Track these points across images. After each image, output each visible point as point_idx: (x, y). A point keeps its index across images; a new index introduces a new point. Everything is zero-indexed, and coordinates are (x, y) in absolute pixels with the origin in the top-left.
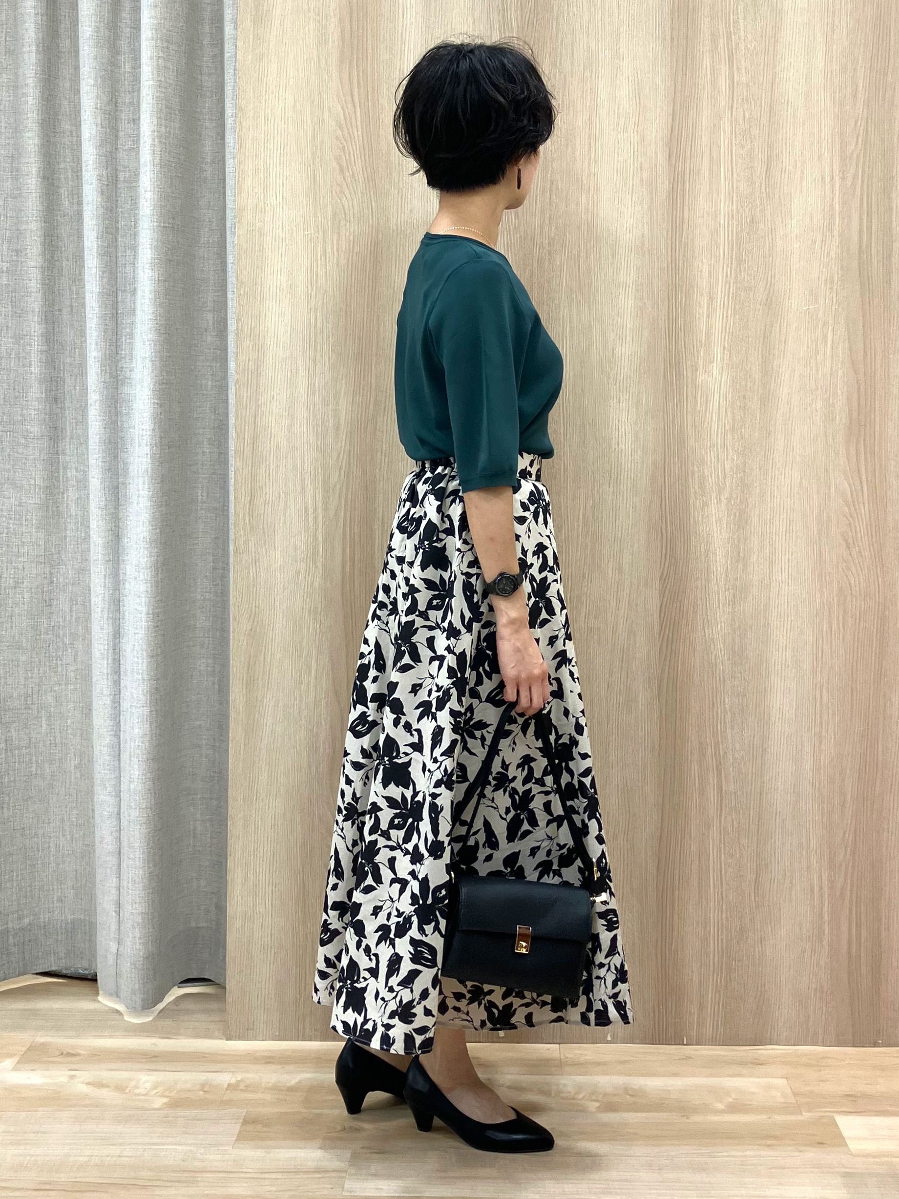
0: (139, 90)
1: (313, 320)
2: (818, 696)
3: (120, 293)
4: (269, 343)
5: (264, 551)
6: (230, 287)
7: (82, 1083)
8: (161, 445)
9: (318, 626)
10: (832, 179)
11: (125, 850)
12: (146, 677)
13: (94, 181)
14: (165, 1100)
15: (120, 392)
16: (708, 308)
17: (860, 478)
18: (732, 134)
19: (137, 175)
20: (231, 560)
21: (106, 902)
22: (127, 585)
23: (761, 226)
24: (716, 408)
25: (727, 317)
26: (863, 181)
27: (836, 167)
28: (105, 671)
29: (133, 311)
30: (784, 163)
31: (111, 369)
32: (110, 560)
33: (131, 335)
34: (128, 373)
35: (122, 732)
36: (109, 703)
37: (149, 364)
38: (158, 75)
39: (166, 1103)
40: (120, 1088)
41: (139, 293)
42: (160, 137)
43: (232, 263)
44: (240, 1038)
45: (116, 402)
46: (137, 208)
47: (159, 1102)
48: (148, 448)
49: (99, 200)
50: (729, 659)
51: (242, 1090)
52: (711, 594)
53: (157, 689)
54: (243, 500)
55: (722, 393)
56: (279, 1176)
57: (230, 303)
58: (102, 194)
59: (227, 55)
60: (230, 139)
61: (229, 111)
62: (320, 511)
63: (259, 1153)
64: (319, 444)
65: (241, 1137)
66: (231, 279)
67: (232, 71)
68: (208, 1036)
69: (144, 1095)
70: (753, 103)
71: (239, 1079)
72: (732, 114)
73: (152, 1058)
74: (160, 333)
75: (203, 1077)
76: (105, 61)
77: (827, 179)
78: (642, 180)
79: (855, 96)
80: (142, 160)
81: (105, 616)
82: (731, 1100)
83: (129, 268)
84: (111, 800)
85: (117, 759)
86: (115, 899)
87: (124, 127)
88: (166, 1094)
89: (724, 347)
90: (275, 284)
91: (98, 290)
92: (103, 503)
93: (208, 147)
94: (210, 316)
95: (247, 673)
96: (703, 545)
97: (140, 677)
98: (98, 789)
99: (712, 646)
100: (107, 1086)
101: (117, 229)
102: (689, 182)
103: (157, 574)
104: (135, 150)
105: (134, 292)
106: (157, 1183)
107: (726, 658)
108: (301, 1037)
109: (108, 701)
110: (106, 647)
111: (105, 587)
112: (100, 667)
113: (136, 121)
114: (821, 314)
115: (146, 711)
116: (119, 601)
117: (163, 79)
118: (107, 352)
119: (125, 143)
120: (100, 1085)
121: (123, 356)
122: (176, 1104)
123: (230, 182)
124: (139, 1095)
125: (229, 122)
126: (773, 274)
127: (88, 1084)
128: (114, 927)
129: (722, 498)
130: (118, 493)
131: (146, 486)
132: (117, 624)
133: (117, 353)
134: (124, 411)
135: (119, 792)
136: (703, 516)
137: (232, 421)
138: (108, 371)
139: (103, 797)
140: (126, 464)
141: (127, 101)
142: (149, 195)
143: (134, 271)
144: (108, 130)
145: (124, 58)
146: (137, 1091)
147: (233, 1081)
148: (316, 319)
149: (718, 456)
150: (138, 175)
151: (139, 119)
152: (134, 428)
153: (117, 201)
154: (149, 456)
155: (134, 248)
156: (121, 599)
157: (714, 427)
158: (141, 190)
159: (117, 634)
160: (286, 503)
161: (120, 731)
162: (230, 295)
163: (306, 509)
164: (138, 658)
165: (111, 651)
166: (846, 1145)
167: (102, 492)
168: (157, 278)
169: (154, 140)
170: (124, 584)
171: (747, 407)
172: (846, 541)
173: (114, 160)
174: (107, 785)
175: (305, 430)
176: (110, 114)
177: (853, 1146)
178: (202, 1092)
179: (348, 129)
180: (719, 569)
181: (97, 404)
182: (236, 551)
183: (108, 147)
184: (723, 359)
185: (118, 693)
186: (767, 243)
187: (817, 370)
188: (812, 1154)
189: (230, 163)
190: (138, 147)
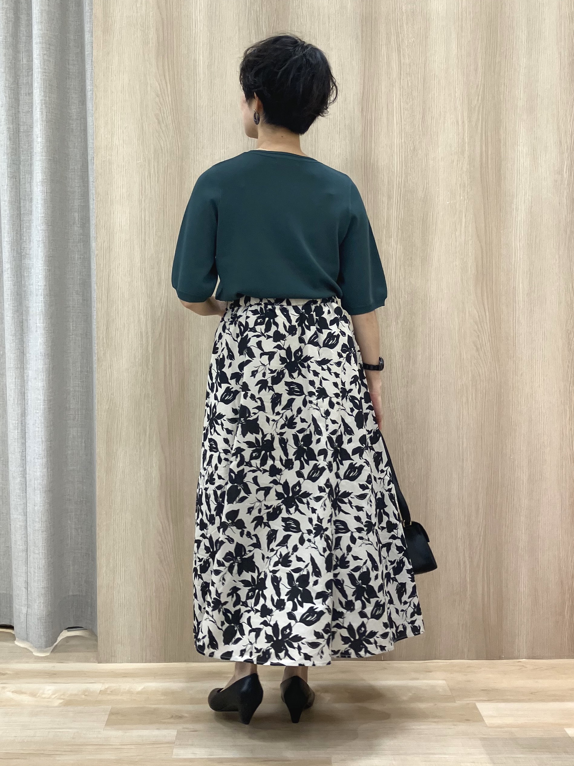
0: (32, 75)
1: (143, 216)
2: (461, 443)
3: (22, 201)
4: (116, 231)
5: (116, 359)
6: (91, 196)
7: (9, 691)
8: (50, 295)
9: (150, 406)
10: (463, 122)
11: (31, 548)
12: (44, 439)
13: (5, 132)
14: (61, 701)
15: (23, 262)
16: (388, 203)
17: (484, 307)
18: (400, 95)
19: (31, 127)
20: (95, 366)
21: (18, 582)
22: (30, 383)
23: (420, 152)
24: (394, 265)
25: (400, 209)
26: (482, 123)
27: (466, 114)
28: (16, 437)
29: (31, 213)
30: (433, 113)
31: (17, 248)
32: (18, 368)
33: (29, 228)
34: (28, 251)
35: (27, 475)
36: (19, 457)
37: (41, 245)
38: (44, 65)
39: (60, 703)
40: (33, 694)
41: (34, 202)
42: (45, 103)
43: (93, 181)
44: (107, 661)
45: (21, 269)
46: (32, 148)
47: (57, 702)
48: (42, 297)
49: (8, 143)
50: (405, 421)
51: (108, 694)
52: (393, 381)
53: (50, 447)
54: (102, 329)
55: (397, 256)
56: (133, 747)
57: (91, 207)
58: (10, 140)
59: (86, 53)
60: (89, 105)
61: (89, 87)
62: (150, 334)
63: (120, 733)
64: (148, 293)
65: (110, 723)
66: (92, 191)
67: (90, 62)
68: (87, 661)
69: (48, 698)
70: (413, 76)
71: (106, 687)
72: (400, 83)
73: (52, 675)
74: (48, 226)
75: (84, 686)
76: (11, 57)
77: (460, 123)
78: (345, 125)
79: (476, 70)
80: (35, 118)
81: (16, 402)
82: (411, 694)
83: (27, 185)
84: (21, 518)
85: (24, 492)
86: (25, 579)
87: (23, 98)
88: (62, 697)
89: (398, 227)
90: (119, 194)
91: (8, 199)
92: (13, 332)
93: (74, 110)
94: (76, 215)
95: (107, 436)
96: (387, 351)
97: (40, 440)
98: (12, 511)
99: (394, 413)
100: (25, 693)
101: (20, 161)
102: (375, 125)
103: (49, 375)
104: (30, 112)
105: (31, 200)
106: (58, 753)
107: (403, 421)
108: (144, 661)
109: (18, 456)
110: (17, 422)
111: (15, 384)
112: (13, 434)
113: (30, 94)
114: (457, 206)
115: (45, 460)
116: (24, 393)
117: (47, 68)
118: (15, 238)
119: (23, 108)
120: (21, 692)
121: (24, 240)
122: (69, 703)
123: (90, 131)
124: (45, 698)
125: (89, 94)
126: (428, 182)
127: (13, 692)
128: (24, 597)
129: (399, 321)
130: (22, 326)
131: (42, 321)
132: (24, 407)
133: (21, 239)
134: (25, 274)
135: (25, 514)
136: (387, 332)
137: (94, 279)
138: (15, 249)
139: (16, 516)
140: (28, 307)
141: (25, 81)
142: (39, 140)
143: (31, 186)
144: (13, 100)
145: (22, 56)
146: (43, 696)
147: (103, 688)
148: (145, 216)
149: (395, 295)
150: (33, 127)
151: (32, 93)
152: (32, 285)
153: (19, 144)
154: (43, 302)
155: (31, 173)
156: (26, 392)
157: (393, 277)
158: (35, 137)
159: (24, 414)
160: (128, 330)
161: (26, 474)
162: (91, 202)
163: (141, 333)
164: (39, 428)
165: (20, 424)
166: (483, 720)
167: (13, 325)
168: (45, 191)
169: (42, 105)
170: (27, 382)
171: (413, 265)
172: (476, 346)
173: (17, 119)
174: (19, 509)
175: (140, 284)
176: (14, 90)
177: (487, 721)
178: (83, 696)
179: (162, 97)
180: (398, 365)
181: (9, 270)
182: (98, 359)
183: (13, 111)
184: (397, 236)
185: (24, 451)
186: (424, 163)
187: (456, 241)
188: (462, 727)
189: (90, 120)
190: (32, 111)
